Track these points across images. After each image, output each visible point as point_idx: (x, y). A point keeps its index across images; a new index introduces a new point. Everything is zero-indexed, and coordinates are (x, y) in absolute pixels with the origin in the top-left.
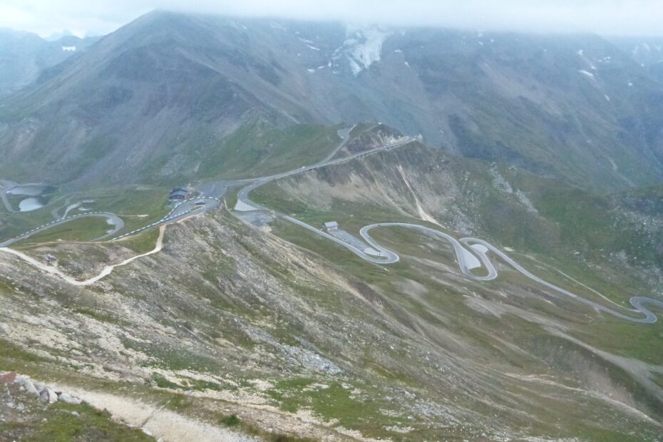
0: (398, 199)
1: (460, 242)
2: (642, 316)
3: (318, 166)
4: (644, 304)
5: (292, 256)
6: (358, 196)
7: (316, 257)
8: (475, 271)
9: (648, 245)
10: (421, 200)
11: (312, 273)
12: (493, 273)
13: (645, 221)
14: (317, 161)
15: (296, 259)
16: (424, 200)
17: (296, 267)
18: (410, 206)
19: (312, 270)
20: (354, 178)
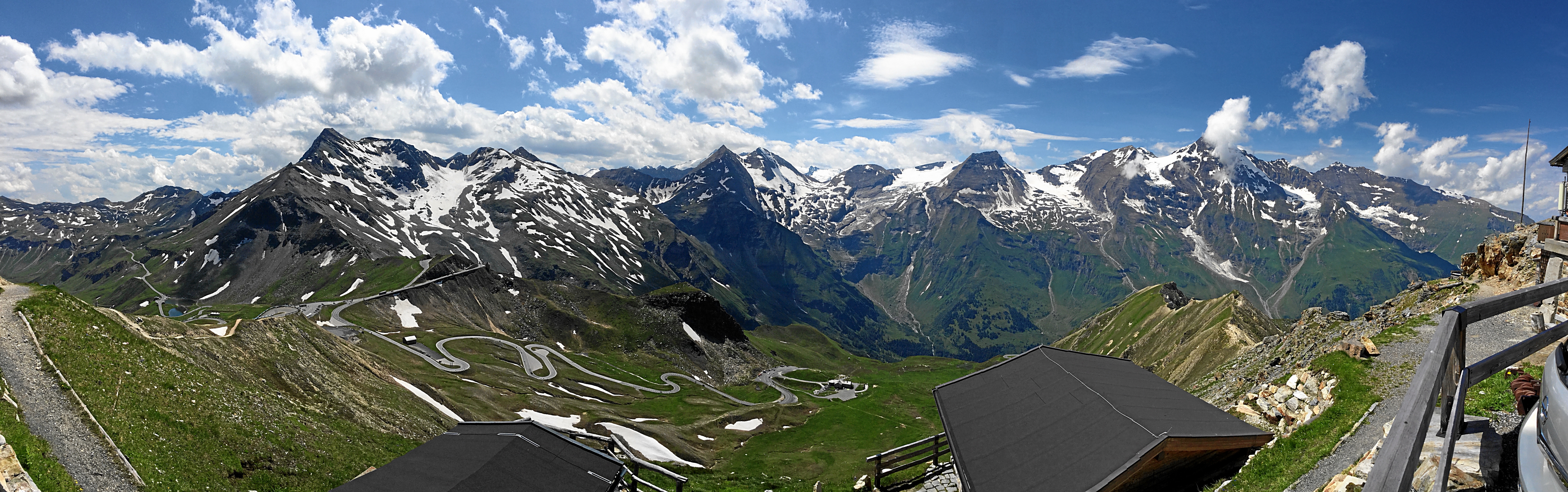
0: (470, 316)
1: (525, 349)
2: (671, 388)
3: (402, 289)
4: (671, 379)
5: (360, 358)
6: (436, 314)
7: (385, 362)
8: (537, 372)
9: (668, 332)
10: (491, 316)
11: (378, 374)
12: (553, 373)
13: (663, 313)
14: (403, 286)
15: (363, 362)
16: (494, 316)
17: (362, 369)
18: (481, 321)
19: (378, 372)
20: (432, 299)
